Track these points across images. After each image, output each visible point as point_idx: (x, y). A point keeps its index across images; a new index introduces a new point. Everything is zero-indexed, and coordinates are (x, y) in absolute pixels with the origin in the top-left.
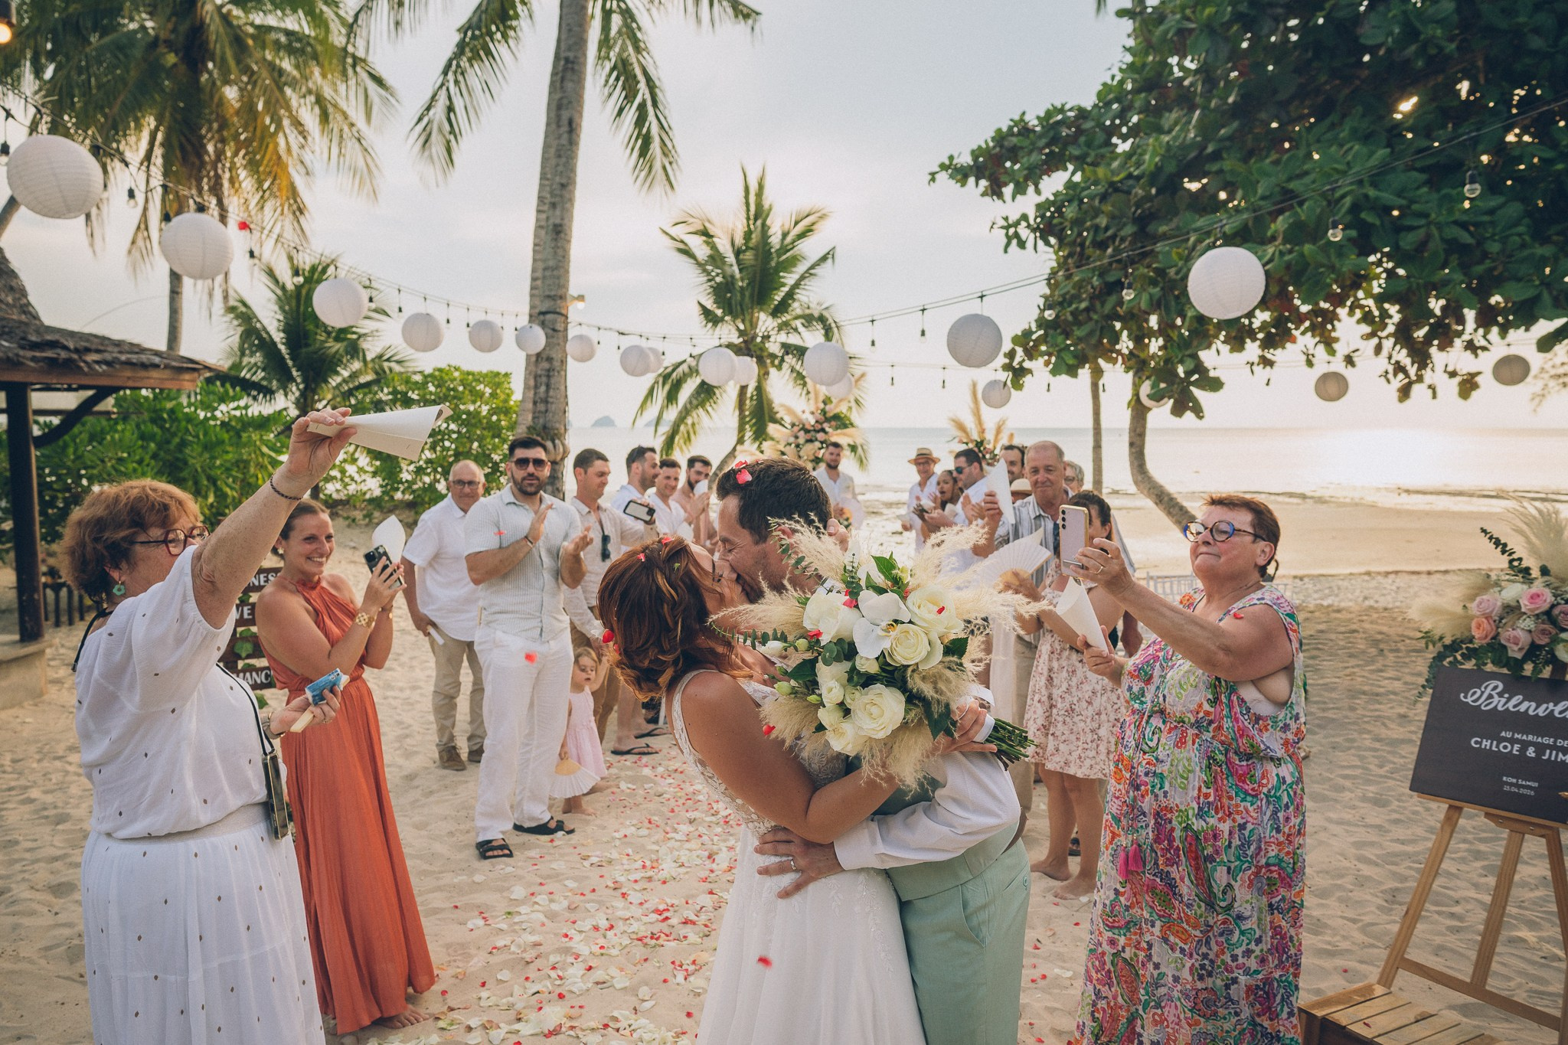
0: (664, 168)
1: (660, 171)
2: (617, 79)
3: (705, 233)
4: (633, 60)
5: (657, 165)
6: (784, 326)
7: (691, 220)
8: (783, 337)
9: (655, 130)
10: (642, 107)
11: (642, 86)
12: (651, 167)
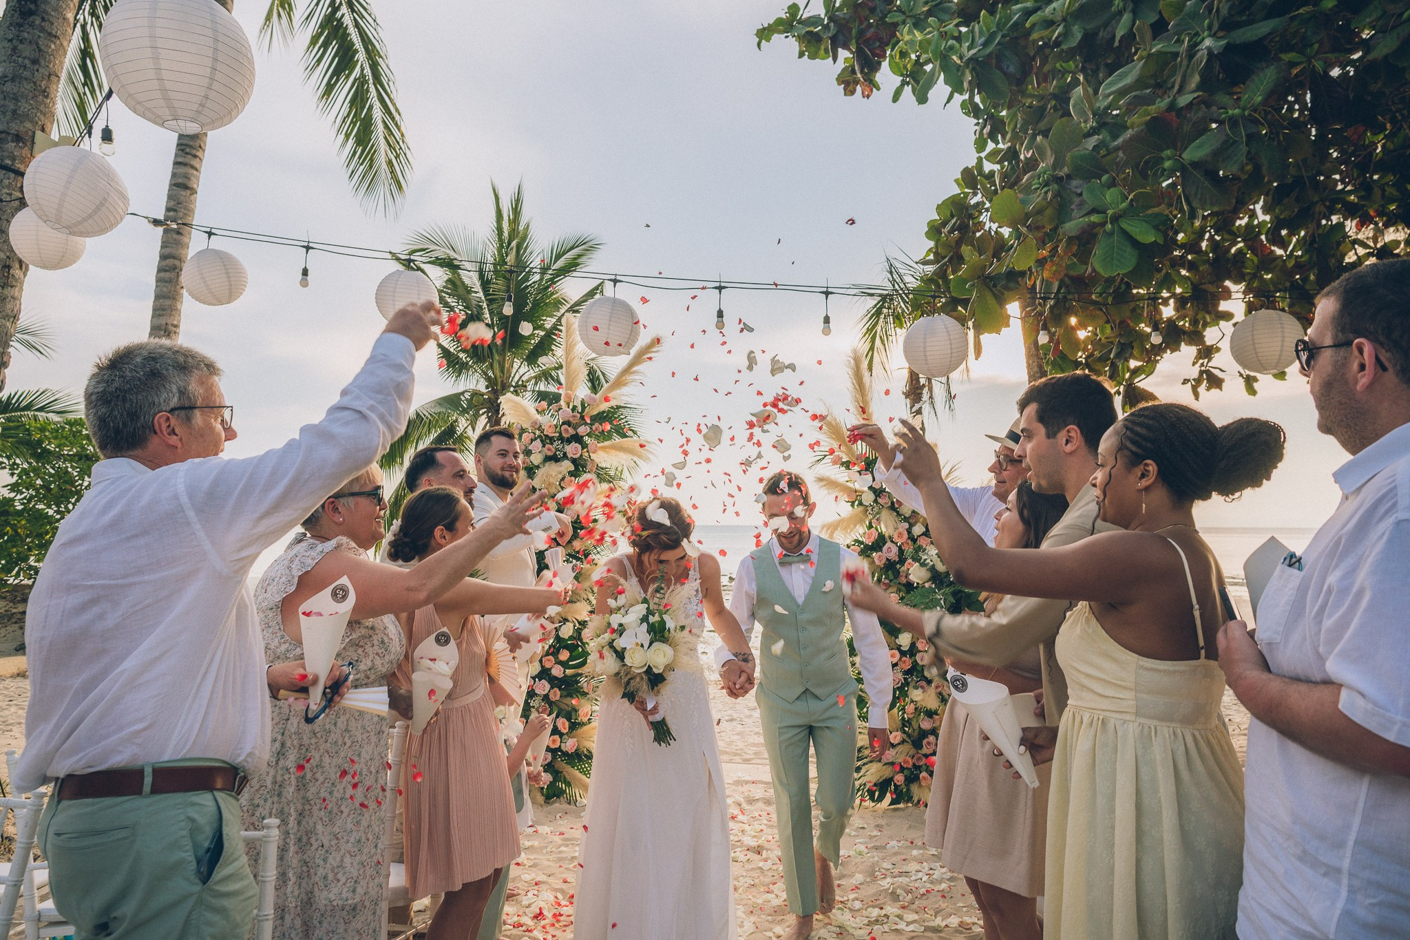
0: (390, 163)
1: (384, 166)
2: (325, 45)
3: (449, 264)
4: (348, 21)
5: (381, 159)
6: (546, 375)
7: (433, 247)
8: (542, 387)
9: (378, 113)
10: (361, 82)
11: (361, 56)
12: (372, 160)
